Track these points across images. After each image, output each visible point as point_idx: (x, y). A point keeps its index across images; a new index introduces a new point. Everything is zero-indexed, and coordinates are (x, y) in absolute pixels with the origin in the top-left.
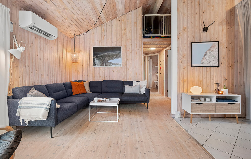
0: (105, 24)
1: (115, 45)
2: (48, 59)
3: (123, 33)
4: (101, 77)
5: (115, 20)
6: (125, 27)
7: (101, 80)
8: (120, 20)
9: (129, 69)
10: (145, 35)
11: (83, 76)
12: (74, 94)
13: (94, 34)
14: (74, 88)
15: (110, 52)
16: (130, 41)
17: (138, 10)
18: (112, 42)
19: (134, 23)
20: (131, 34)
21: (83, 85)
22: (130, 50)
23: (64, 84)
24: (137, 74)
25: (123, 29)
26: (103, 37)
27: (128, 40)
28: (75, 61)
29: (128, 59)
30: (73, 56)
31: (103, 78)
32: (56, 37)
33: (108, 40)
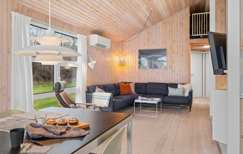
0: (151, 28)
1: (161, 48)
2: (103, 65)
3: (168, 35)
4: (146, 79)
5: (160, 23)
6: (170, 29)
7: (146, 82)
8: (166, 23)
9: (174, 71)
10: (193, 35)
11: (129, 77)
12: (121, 94)
13: (140, 37)
14: (121, 88)
15: (155, 54)
16: (176, 43)
17: (184, 10)
18: (157, 45)
19: (180, 24)
20: (177, 36)
21: (129, 86)
22: (176, 52)
23: (114, 84)
24: (183, 76)
25: (168, 31)
26: (148, 40)
27: (173, 42)
28: (122, 64)
29: (173, 61)
30: (121, 59)
31: (148, 80)
32: (109, 47)
33: (153, 43)
